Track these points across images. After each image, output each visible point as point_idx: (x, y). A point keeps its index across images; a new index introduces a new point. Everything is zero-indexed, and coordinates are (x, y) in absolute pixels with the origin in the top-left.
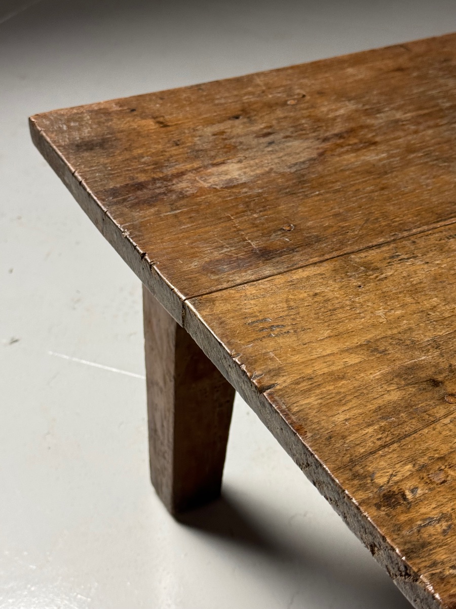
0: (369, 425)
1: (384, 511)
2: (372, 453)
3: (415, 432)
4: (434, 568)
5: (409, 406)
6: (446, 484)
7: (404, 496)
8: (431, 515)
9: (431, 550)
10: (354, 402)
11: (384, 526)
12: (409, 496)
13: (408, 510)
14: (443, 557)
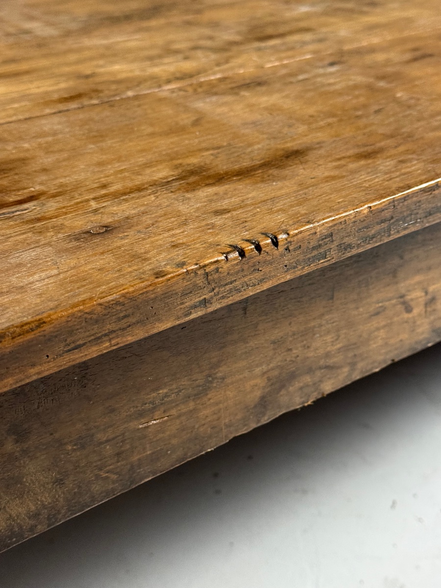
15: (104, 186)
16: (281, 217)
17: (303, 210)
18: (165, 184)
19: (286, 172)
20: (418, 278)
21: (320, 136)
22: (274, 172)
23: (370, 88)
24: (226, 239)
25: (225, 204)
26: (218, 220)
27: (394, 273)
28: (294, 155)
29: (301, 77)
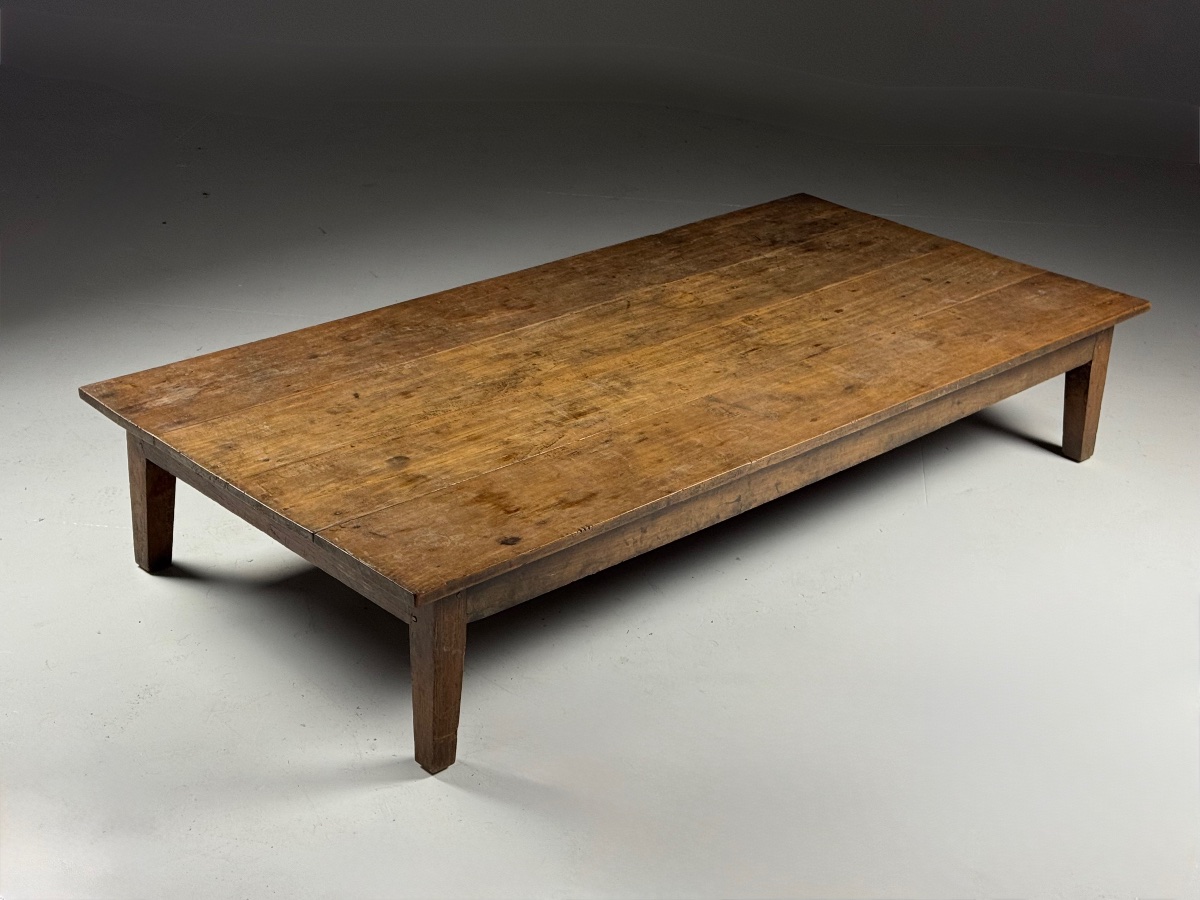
15: (538, 506)
16: (590, 520)
17: (596, 518)
18: (555, 506)
19: (591, 503)
20: (630, 535)
21: (602, 487)
22: (587, 502)
23: (620, 459)
24: (577, 527)
25: (575, 514)
26: (574, 520)
27: (623, 533)
28: (593, 495)
29: (594, 450)
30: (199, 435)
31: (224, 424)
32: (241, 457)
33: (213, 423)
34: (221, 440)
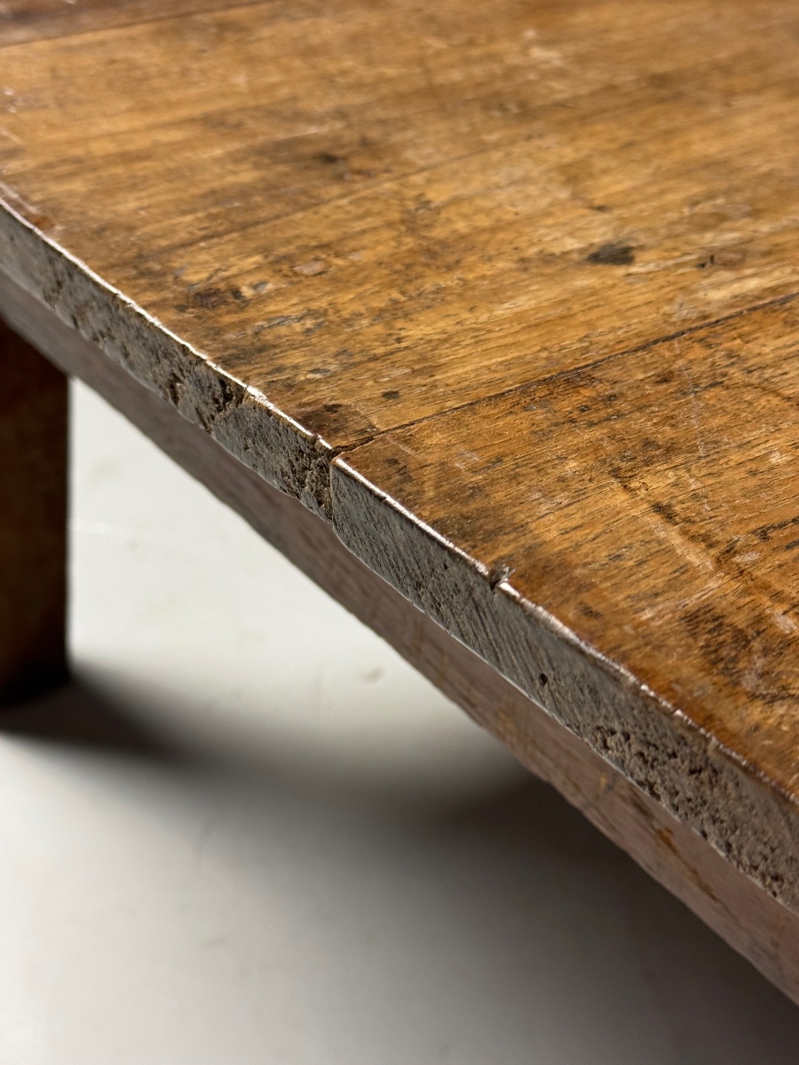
0: (184, 213)
1: (192, 313)
2: (184, 245)
3: (278, 217)
4: (277, 374)
5: (271, 190)
6: (324, 276)
7: (236, 293)
8: (286, 313)
9: (276, 354)
10: (163, 186)
11: (186, 331)
12: (247, 292)
13: (242, 309)
14: (300, 360)
30: (131, 83)
31: (287, 29)
32: (410, 224)
33: (223, 26)
34: (271, 113)
